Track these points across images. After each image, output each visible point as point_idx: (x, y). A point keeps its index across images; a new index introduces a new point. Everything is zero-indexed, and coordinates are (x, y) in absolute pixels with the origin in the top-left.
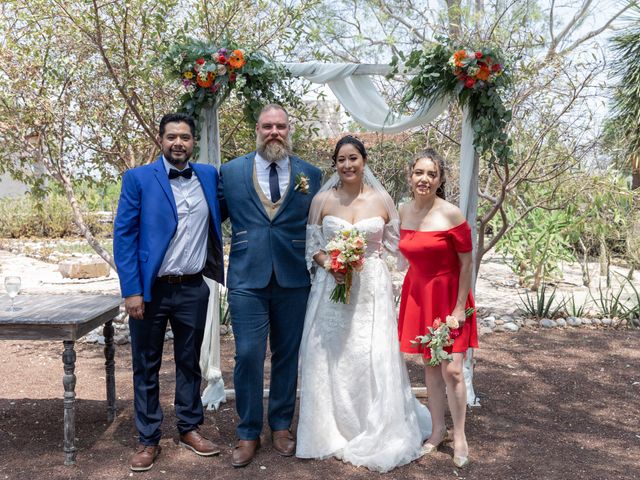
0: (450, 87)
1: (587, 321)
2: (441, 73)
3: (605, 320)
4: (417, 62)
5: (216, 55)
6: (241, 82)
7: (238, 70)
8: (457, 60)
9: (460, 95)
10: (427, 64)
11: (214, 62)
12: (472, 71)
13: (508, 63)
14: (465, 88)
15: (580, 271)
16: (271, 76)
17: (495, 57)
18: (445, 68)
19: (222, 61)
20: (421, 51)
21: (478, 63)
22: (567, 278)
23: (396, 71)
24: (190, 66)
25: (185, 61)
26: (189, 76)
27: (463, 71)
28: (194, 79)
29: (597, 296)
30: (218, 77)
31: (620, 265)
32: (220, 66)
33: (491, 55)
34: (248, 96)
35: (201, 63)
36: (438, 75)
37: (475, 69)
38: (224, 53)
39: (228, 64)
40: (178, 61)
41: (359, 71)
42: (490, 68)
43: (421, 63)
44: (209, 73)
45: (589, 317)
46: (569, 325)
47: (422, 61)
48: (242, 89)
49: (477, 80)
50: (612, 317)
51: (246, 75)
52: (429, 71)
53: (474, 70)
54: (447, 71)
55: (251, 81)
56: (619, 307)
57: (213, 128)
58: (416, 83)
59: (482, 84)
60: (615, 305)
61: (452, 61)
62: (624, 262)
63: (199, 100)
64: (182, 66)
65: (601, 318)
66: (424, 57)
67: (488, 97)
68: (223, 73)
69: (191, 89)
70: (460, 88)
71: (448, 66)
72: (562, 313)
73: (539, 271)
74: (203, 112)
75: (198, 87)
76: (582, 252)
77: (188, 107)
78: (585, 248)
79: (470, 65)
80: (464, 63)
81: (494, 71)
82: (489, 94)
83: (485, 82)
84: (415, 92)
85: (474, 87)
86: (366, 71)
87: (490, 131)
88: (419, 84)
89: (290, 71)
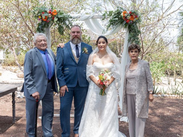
0: (122, 23)
1: (168, 95)
3: (173, 95)
4: (111, 15)
5: (48, 11)
6: (56, 19)
7: (55, 16)
8: (123, 14)
9: (125, 25)
10: (114, 15)
11: (47, 13)
13: (140, 15)
14: (126, 23)
15: (167, 80)
16: (66, 18)
17: (136, 13)
18: (120, 16)
19: (50, 13)
20: (112, 11)
21: (130, 15)
22: (164, 82)
23: (105, 18)
24: (40, 14)
25: (39, 13)
26: (40, 17)
27: (126, 17)
29: (171, 88)
30: (49, 18)
31: (180, 78)
32: (49, 14)
33: (134, 13)
34: (59, 24)
35: (43, 13)
36: (118, 19)
38: (51, 10)
39: (52, 14)
40: (36, 13)
41: (94, 17)
42: (134, 17)
43: (113, 15)
44: (46, 16)
45: (168, 94)
46: (162, 96)
47: (113, 14)
48: (57, 22)
49: (130, 21)
50: (175, 95)
51: (58, 17)
52: (115, 17)
53: (129, 17)
54: (120, 17)
55: (59, 19)
56: (177, 91)
57: (48, 34)
58: (111, 21)
59: (131, 22)
60: (176, 91)
61: (122, 14)
62: (181, 78)
63: (43, 25)
64: (37, 14)
65: (172, 95)
66: (113, 13)
67: (134, 26)
68: (50, 17)
69: (40, 21)
70: (125, 22)
71: (121, 16)
72: (160, 93)
73: (155, 80)
74: (45, 29)
75: (43, 21)
76: (168, 74)
77: (40, 27)
78: (169, 73)
79: (128, 16)
80: (126, 15)
81: (135, 18)
82: (134, 25)
83: (133, 21)
84: (111, 24)
85: (129, 23)
86: (96, 17)
87: (134, 37)
88: (112, 21)
89: (72, 16)
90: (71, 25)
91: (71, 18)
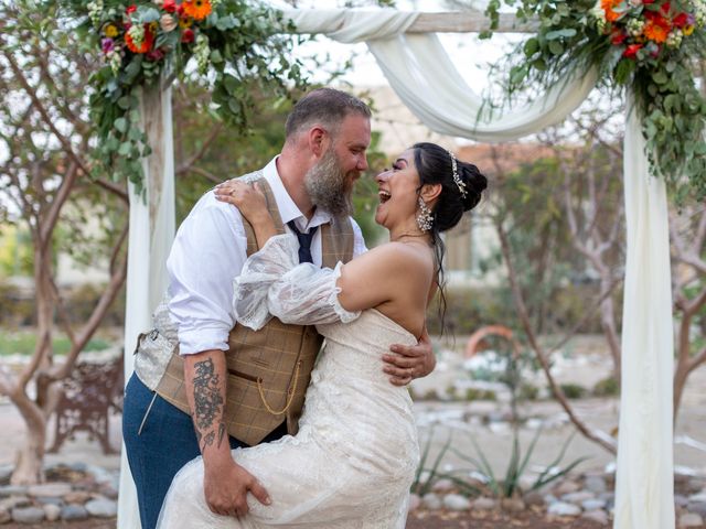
0: (596, 57)
2: (578, 29)
7: (199, 24)
8: (607, 9)
9: (615, 70)
11: (156, 8)
12: (635, 28)
13: (700, 15)
14: (624, 57)
18: (584, 21)
19: (170, 9)
21: (645, 12)
23: (494, 26)
24: (113, 12)
25: (105, 6)
26: (110, 32)
27: (620, 25)
28: (119, 38)
34: (219, 67)
36: (571, 33)
37: (641, 23)
39: (180, 14)
41: (421, 26)
49: (645, 45)
52: (555, 28)
53: (637, 26)
54: (588, 27)
58: (533, 47)
59: (654, 48)
67: (669, 76)
68: (171, 28)
69: (115, 58)
70: (617, 55)
71: (590, 17)
75: (128, 55)
79: (630, 15)
80: (620, 10)
81: (676, 28)
82: (670, 68)
85: (640, 56)
86: (440, 24)
88: (538, 49)
89: (296, 23)
90: (290, 76)
91: (292, 28)
